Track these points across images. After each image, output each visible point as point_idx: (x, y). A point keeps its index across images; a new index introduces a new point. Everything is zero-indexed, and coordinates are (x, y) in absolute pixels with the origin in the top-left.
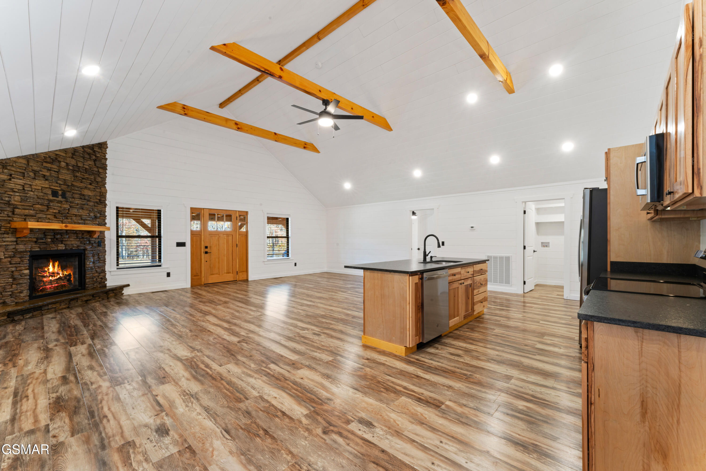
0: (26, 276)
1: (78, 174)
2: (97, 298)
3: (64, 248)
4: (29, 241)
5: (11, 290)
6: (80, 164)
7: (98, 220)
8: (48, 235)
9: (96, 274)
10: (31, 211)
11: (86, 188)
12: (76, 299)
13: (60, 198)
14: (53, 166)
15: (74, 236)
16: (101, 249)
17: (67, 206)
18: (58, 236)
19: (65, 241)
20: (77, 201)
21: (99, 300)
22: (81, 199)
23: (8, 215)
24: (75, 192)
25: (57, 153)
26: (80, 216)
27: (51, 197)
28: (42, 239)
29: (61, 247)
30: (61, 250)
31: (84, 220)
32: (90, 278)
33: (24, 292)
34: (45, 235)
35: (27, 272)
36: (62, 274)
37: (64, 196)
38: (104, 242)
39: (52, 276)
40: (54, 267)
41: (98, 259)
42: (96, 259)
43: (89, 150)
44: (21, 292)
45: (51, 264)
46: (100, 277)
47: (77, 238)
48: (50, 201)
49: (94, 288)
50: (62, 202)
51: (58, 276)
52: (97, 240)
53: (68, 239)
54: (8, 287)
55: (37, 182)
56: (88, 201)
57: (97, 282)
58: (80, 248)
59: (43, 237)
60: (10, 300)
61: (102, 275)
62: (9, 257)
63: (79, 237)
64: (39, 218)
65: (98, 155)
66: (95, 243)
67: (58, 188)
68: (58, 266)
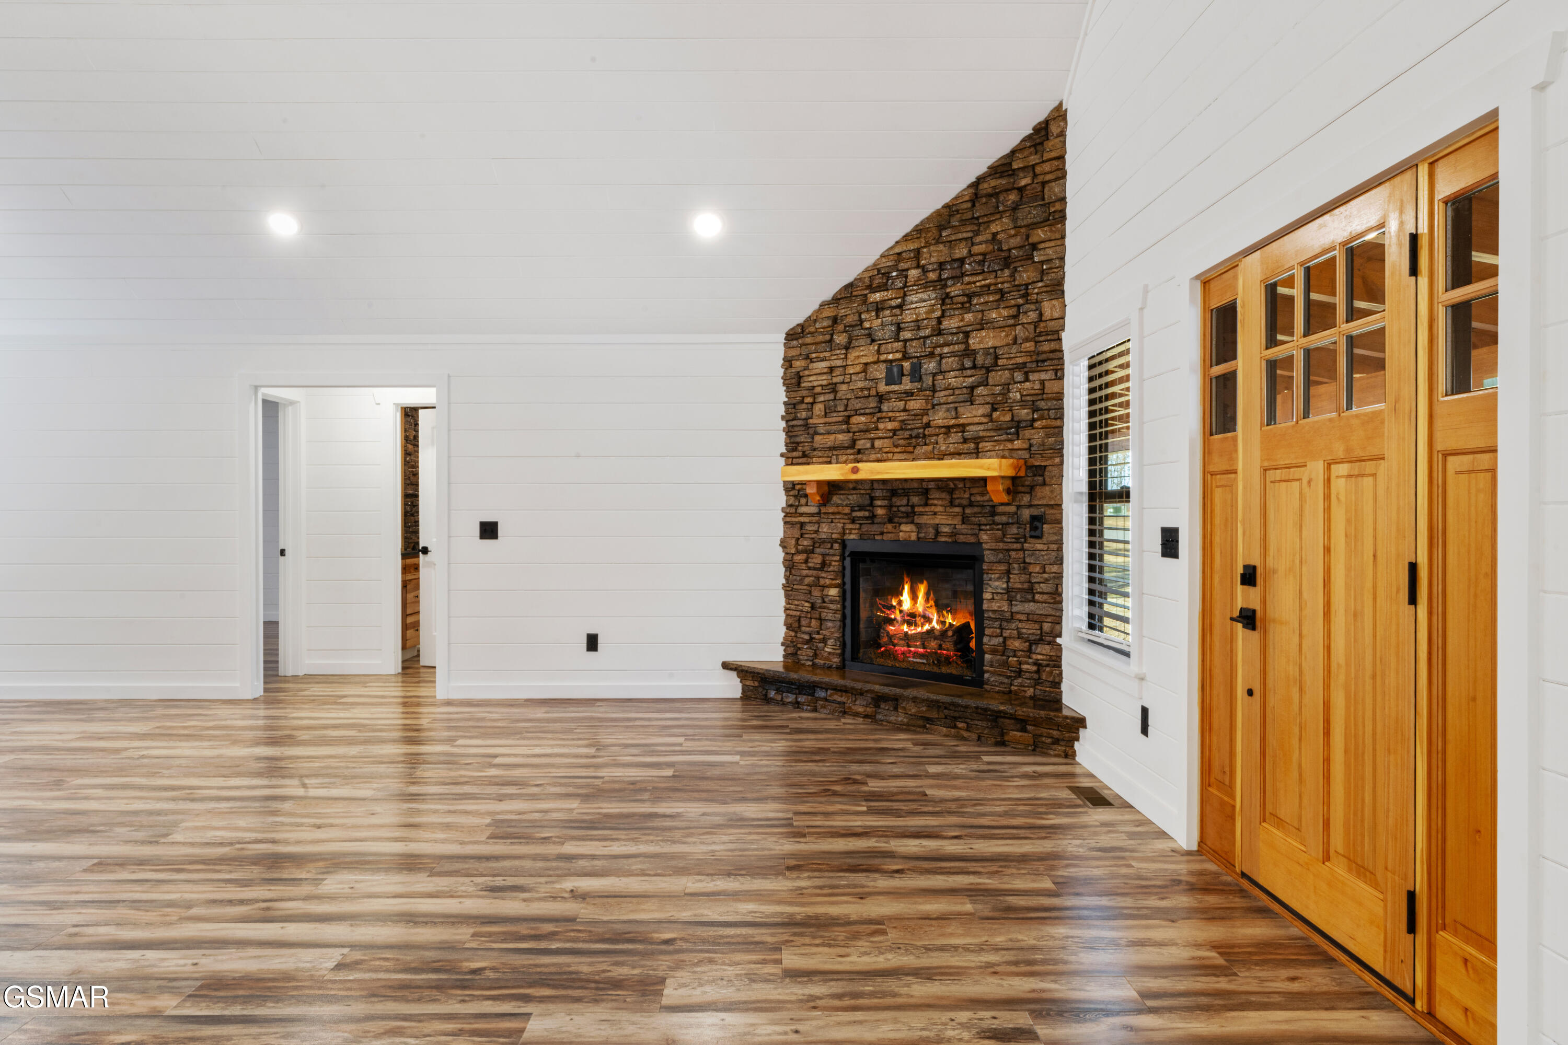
0: (832, 602)
1: (955, 290)
2: (960, 725)
3: (914, 537)
4: (839, 513)
5: (808, 629)
6: (961, 251)
7: (1027, 433)
8: (878, 498)
9: (1017, 644)
10: (841, 437)
11: (982, 325)
12: (895, 701)
13: (907, 385)
14: (890, 294)
15: (938, 501)
16: (1039, 547)
17: (915, 405)
18: (900, 501)
19: (921, 514)
20: (953, 380)
21: (965, 734)
22: (963, 368)
23: (804, 452)
24: (946, 350)
25: (897, 250)
26: (962, 428)
27: (883, 388)
28: (861, 508)
29: (907, 532)
30: (907, 542)
31: (977, 440)
32: (994, 652)
33: (830, 642)
34: (872, 499)
35: (833, 592)
36: (938, 622)
37: (916, 375)
38: (1059, 522)
39: (909, 624)
40: (914, 597)
41: (1026, 586)
42: (1019, 586)
43: (993, 183)
44: (824, 641)
45: (907, 587)
46: (1034, 656)
47: (952, 504)
48: (881, 398)
49: (1010, 692)
50: (909, 394)
51: (927, 627)
52: (1026, 514)
53: (927, 509)
54: (804, 622)
55: (853, 354)
56: (988, 370)
57: (1020, 673)
58: (961, 539)
59: (867, 502)
60: (805, 653)
61: (1042, 651)
62: (805, 551)
63: (957, 502)
64: (859, 452)
65: (1023, 182)
66: (1018, 523)
67: (899, 355)
68: (927, 594)
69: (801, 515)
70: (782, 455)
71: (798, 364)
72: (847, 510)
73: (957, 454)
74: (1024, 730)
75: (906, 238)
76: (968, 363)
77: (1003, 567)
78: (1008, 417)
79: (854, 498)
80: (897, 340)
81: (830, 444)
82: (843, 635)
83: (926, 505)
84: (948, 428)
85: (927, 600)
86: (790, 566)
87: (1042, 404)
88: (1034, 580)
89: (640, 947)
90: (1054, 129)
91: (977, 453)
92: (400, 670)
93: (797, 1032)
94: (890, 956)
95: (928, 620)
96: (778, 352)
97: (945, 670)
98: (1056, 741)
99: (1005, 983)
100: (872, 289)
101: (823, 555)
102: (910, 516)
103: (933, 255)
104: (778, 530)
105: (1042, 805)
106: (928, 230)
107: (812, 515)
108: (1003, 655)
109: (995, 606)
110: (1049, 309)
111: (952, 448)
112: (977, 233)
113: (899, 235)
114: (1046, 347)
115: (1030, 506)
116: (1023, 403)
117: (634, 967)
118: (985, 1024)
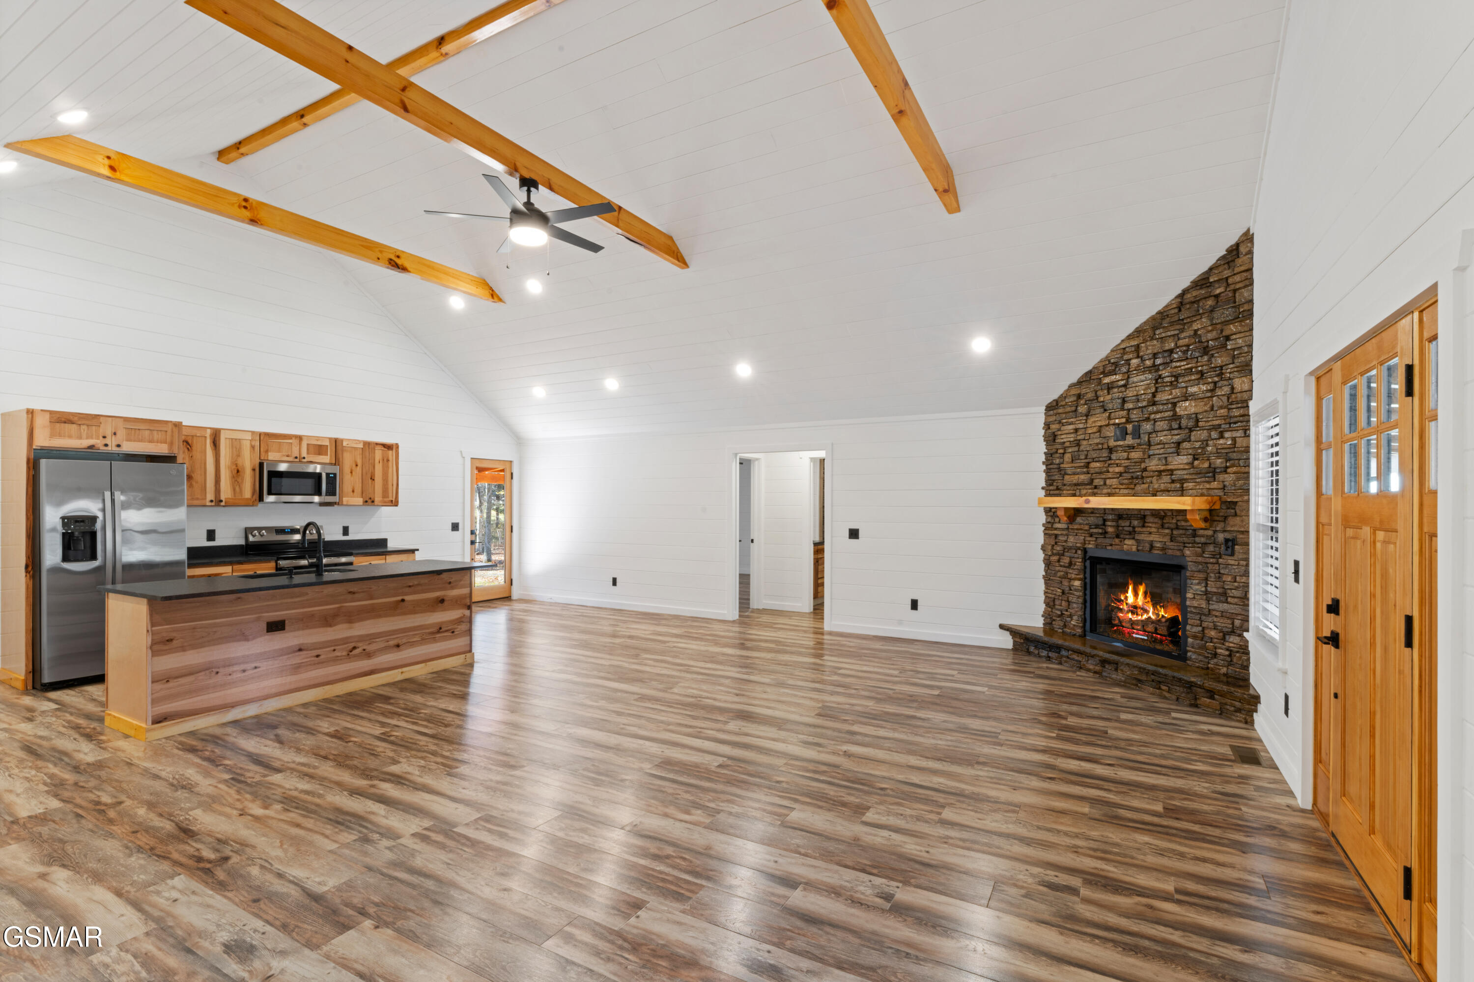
0: (1076, 590)
1: (1165, 372)
2: (1164, 688)
3: (1134, 549)
4: (1081, 529)
5: (1059, 607)
6: (1170, 345)
7: (1221, 477)
8: (1109, 521)
9: (1213, 633)
10: (1082, 477)
11: (1186, 397)
13: (1129, 441)
14: (1118, 377)
15: (1153, 525)
16: (1232, 562)
17: (1135, 455)
18: (1124, 523)
19: (1140, 533)
20: (1164, 437)
21: (1167, 695)
22: (1171, 429)
23: (1058, 487)
24: (1159, 416)
25: (1122, 346)
26: (1171, 472)
27: (1112, 443)
28: (1097, 526)
29: (1129, 544)
30: (1128, 552)
31: (1182, 481)
32: (1195, 637)
33: (1075, 618)
34: (1105, 520)
35: (1077, 583)
36: (1153, 613)
37: (1137, 434)
38: (1247, 544)
39: (1133, 613)
40: (1136, 594)
41: (1220, 590)
42: (1215, 590)
43: (1195, 293)
44: (1071, 616)
45: (1131, 587)
46: (1227, 644)
47: (1163, 526)
48: (1111, 450)
49: (1208, 668)
50: (1132, 447)
51: (1145, 616)
52: (1221, 537)
53: (1144, 529)
54: (1057, 602)
55: (1091, 420)
56: (1191, 430)
57: (1215, 655)
58: (1170, 552)
59: (1101, 522)
60: (1058, 624)
61: (1233, 640)
62: (1058, 554)
63: (1167, 525)
64: (1096, 487)
65: (1218, 291)
66: (1214, 543)
67: (1124, 420)
68: (1145, 593)
69: (1056, 529)
70: (1043, 488)
71: (1054, 427)
72: (1087, 527)
73: (1167, 492)
74: (1212, 698)
75: (1130, 337)
76: (1175, 425)
77: (1202, 575)
78: (1206, 465)
79: (1092, 520)
80: (1122, 409)
81: (1075, 481)
82: (1085, 614)
83: (1143, 526)
84: (1160, 472)
85: (1145, 597)
86: (1048, 563)
87: (1234, 456)
88: (1226, 587)
89: (866, 788)
90: (1243, 249)
91: (1182, 492)
92: (812, 610)
93: (928, 852)
94: (1010, 826)
95: (1146, 611)
96: (1040, 419)
97: (1158, 647)
98: (1239, 710)
99: (1078, 859)
100: (1106, 375)
101: (1071, 557)
102: (1132, 533)
103: (1148, 349)
104: (1040, 539)
105: (1196, 754)
106: (1145, 331)
107: (1063, 529)
108: (1202, 640)
109: (1195, 603)
110: (1239, 384)
111: (1162, 486)
112: (1182, 331)
113: (1124, 336)
114: (1236, 413)
115: (1225, 531)
116: (1218, 454)
117: (857, 798)
118: (1047, 878)
